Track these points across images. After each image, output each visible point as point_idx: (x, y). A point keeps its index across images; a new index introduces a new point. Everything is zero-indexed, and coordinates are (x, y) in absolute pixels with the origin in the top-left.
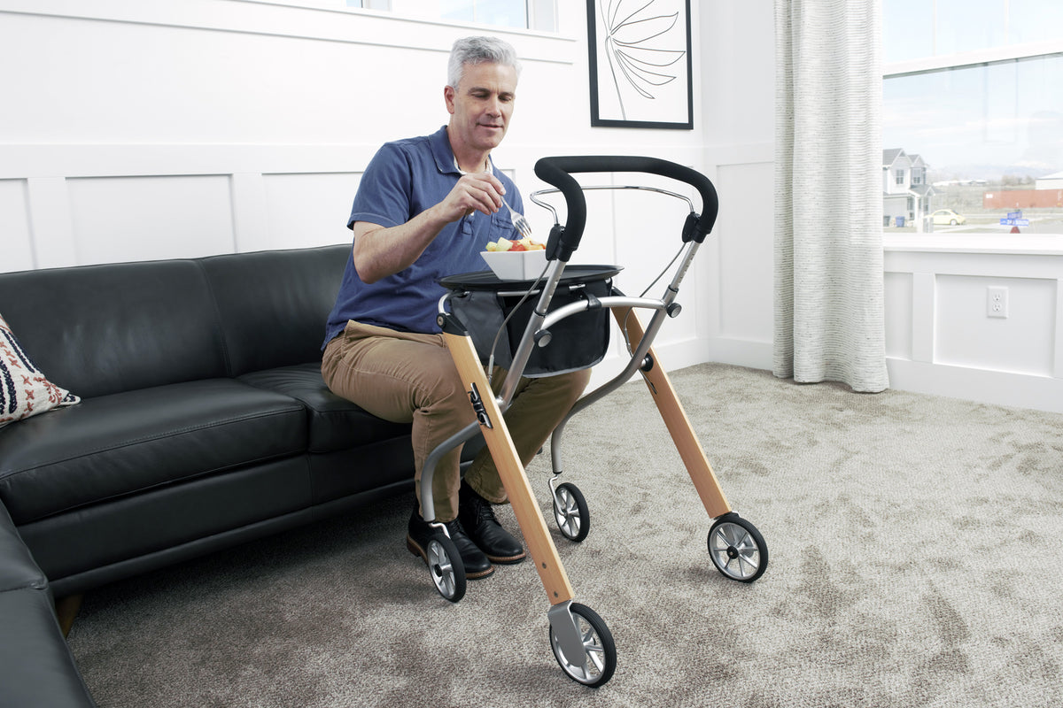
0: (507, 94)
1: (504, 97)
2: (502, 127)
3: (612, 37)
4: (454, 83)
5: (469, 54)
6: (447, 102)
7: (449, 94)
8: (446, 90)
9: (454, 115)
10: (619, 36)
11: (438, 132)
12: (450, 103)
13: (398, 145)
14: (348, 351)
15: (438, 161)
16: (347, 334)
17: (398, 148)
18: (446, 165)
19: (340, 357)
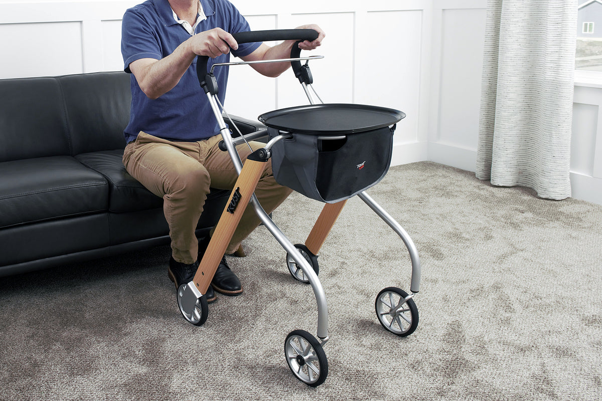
13: (136, 10)
14: (137, 150)
15: (163, 19)
16: (138, 139)
17: (136, 12)
18: (169, 20)
19: (132, 153)
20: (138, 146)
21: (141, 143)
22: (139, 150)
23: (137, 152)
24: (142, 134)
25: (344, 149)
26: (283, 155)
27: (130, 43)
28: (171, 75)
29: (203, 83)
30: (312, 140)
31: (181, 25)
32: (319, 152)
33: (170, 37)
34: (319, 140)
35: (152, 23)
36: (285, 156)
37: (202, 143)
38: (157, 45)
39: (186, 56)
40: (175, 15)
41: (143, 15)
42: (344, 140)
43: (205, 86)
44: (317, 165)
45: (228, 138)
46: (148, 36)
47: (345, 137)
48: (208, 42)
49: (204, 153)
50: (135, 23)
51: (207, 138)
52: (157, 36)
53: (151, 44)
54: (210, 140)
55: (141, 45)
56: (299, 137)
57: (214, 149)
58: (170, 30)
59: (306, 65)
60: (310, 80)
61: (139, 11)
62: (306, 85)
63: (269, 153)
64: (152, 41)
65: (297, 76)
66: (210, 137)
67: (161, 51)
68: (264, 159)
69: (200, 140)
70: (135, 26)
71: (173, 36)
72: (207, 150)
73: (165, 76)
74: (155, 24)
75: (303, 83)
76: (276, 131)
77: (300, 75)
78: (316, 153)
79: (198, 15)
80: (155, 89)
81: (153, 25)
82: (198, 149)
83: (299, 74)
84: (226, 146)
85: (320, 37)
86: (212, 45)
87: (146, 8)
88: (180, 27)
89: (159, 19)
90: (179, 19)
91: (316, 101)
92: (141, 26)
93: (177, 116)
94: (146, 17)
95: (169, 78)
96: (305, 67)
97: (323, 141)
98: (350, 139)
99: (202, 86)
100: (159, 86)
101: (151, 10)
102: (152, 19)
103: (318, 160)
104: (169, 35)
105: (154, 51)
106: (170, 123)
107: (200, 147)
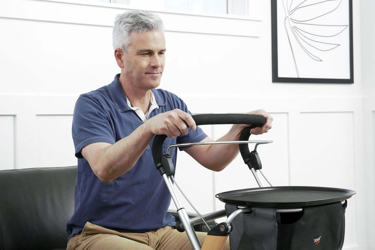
0: (163, 50)
1: (161, 52)
2: (161, 73)
3: (290, 17)
4: (123, 46)
5: (134, 26)
6: (117, 60)
7: (119, 54)
8: (116, 51)
9: (124, 69)
10: (295, 16)
11: (113, 82)
12: (120, 61)
13: (91, 95)
14: (83, 242)
15: (117, 104)
16: (84, 231)
17: (91, 97)
18: (122, 106)
19: (77, 246)
20: (84, 238)
21: (87, 235)
22: (86, 242)
23: (84, 244)
24: (89, 225)
25: (302, 222)
26: (242, 232)
27: (84, 127)
28: (128, 155)
29: (159, 165)
30: (271, 213)
31: (134, 112)
32: (278, 224)
33: (124, 124)
34: (277, 213)
35: (107, 108)
36: (244, 232)
37: (150, 234)
38: (111, 130)
39: (143, 136)
40: (128, 102)
41: (98, 100)
42: (301, 214)
43: (161, 168)
44: (276, 238)
45: (185, 218)
46: (103, 121)
47: (301, 210)
48: (168, 120)
49: (153, 244)
50: (89, 108)
51: (155, 230)
52: (111, 122)
53: (105, 129)
54: (158, 231)
55: (96, 130)
56: (258, 210)
57: (162, 241)
58: (124, 116)
59: (255, 151)
60: (260, 166)
61: (94, 95)
62: (256, 171)
63: (230, 227)
64: (107, 126)
65: (246, 163)
66: (158, 229)
67: (114, 136)
68: (225, 234)
69: (148, 230)
70: (90, 110)
71: (126, 122)
72: (155, 243)
73: (121, 156)
74: (109, 109)
75: (253, 169)
76: (234, 207)
77: (249, 161)
78: (275, 225)
79: (150, 104)
80: (110, 171)
81: (108, 111)
82: (146, 240)
83: (247, 160)
84: (183, 226)
85: (268, 122)
86: (171, 124)
87: (100, 94)
88: (133, 114)
89: (113, 105)
90: (132, 106)
91: (264, 184)
92: (96, 111)
93: (126, 204)
94: (101, 102)
95: (126, 159)
96: (254, 153)
97: (282, 214)
98: (307, 211)
99: (158, 168)
100: (114, 167)
101: (105, 95)
102: (106, 105)
103: (277, 233)
104: (123, 121)
105: (108, 135)
106: (118, 212)
107: (149, 238)
